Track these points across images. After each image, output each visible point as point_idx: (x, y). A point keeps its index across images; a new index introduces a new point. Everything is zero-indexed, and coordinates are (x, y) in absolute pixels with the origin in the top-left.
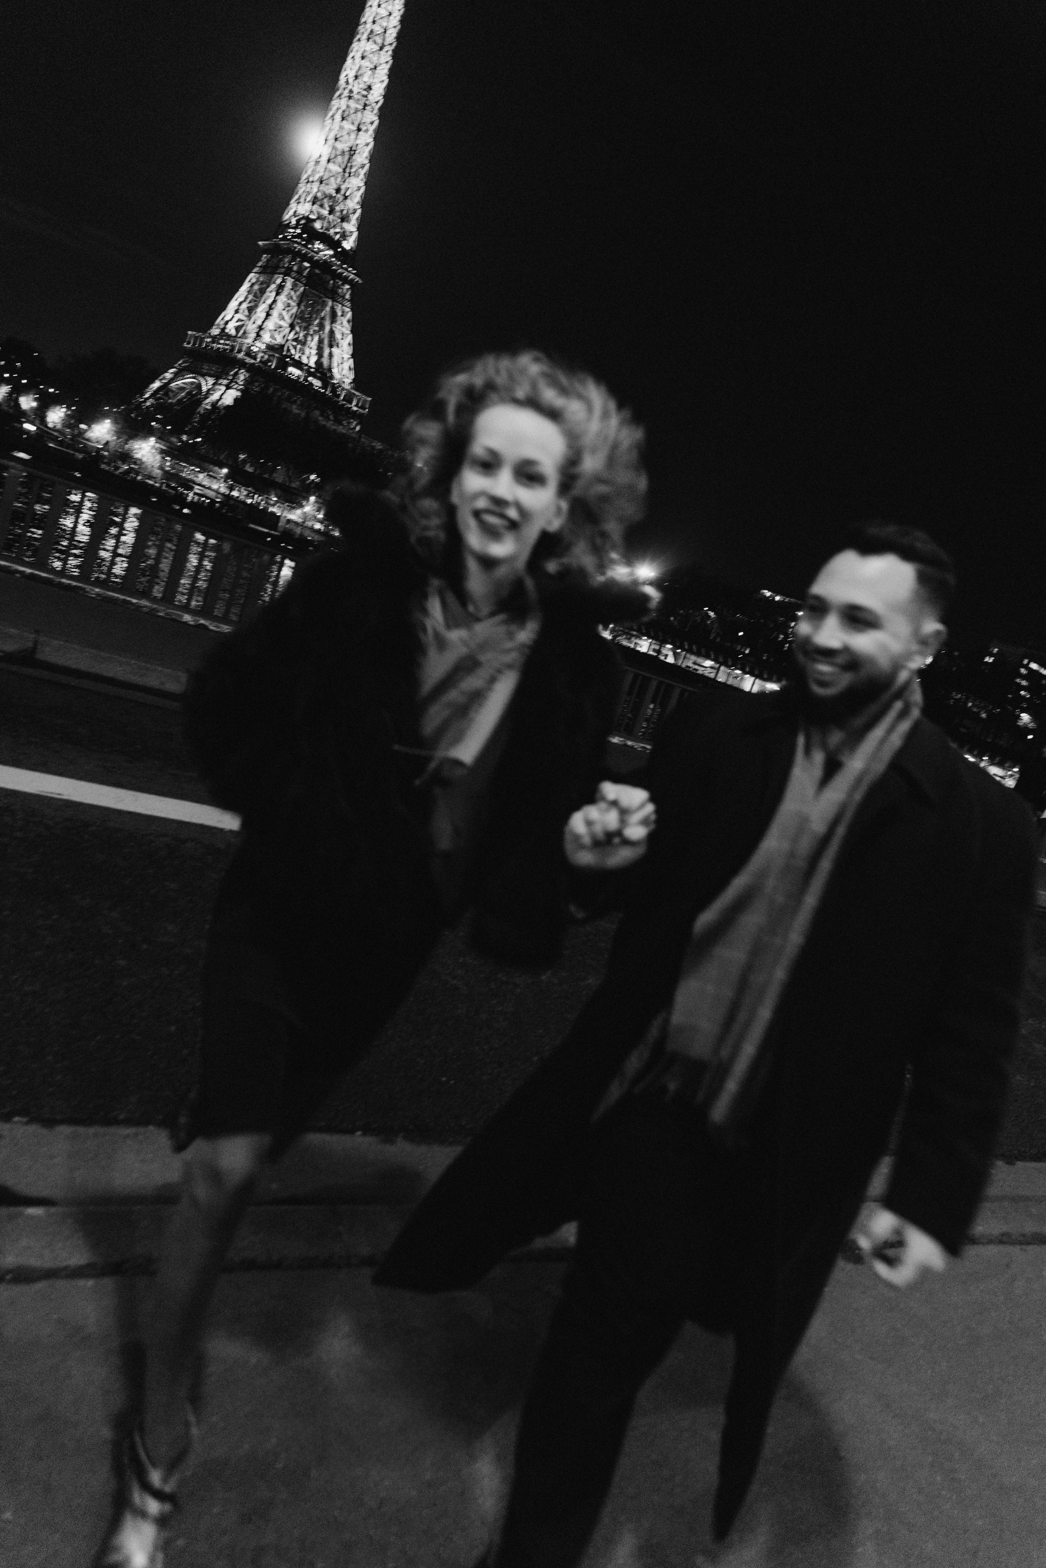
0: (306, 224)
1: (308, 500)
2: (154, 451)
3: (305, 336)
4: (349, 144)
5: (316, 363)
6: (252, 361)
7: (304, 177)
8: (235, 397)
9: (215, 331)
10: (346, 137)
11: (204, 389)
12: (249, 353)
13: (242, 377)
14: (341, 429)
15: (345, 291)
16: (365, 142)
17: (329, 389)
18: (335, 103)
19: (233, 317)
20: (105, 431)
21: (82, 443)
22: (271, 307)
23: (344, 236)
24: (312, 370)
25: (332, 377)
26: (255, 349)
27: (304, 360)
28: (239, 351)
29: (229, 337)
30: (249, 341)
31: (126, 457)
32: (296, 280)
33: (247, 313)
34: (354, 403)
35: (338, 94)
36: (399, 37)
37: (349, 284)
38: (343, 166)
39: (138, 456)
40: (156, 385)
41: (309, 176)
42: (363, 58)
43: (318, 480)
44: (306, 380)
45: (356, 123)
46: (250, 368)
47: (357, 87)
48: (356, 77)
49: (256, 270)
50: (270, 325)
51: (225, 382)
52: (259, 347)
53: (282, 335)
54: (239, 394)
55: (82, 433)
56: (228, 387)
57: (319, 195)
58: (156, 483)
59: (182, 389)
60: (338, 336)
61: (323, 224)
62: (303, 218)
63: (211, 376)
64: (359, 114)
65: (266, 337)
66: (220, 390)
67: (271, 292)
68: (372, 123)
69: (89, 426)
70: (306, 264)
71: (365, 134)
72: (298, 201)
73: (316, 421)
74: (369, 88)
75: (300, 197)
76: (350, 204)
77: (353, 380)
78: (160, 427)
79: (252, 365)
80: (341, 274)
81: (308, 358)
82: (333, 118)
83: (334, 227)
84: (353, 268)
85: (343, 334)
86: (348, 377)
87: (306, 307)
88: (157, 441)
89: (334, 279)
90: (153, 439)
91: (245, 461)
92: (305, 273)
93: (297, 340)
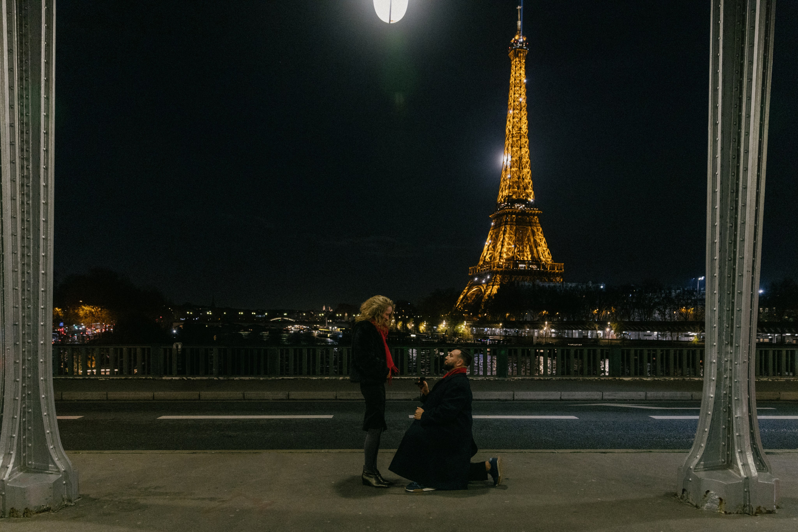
0: (509, 199)
1: (544, 324)
2: (467, 327)
3: (523, 248)
4: (518, 156)
5: (531, 258)
6: (501, 269)
7: (502, 179)
8: (497, 289)
9: (481, 263)
10: (516, 154)
11: (483, 290)
12: (499, 266)
13: (499, 278)
14: (552, 284)
15: (535, 220)
16: (525, 151)
17: (541, 267)
18: (507, 142)
19: (487, 253)
20: (444, 326)
21: (436, 335)
22: (503, 242)
23: (528, 196)
24: (531, 262)
25: (541, 261)
27: (526, 259)
28: (494, 268)
29: (488, 263)
30: (497, 261)
31: (456, 334)
32: (511, 225)
33: (492, 249)
34: (556, 269)
35: (507, 138)
36: (527, 102)
37: (536, 216)
38: (518, 167)
39: (461, 332)
40: (461, 297)
41: (504, 178)
43: (547, 313)
44: (529, 267)
45: (519, 146)
46: (501, 273)
47: (515, 131)
48: (513, 127)
49: (492, 228)
50: (505, 250)
51: (491, 283)
52: (502, 262)
53: (511, 252)
54: (499, 286)
55: (435, 331)
56: (493, 285)
57: (511, 184)
58: (471, 341)
59: (472, 294)
60: (539, 241)
61: (516, 195)
62: (507, 196)
64: (519, 142)
65: (505, 256)
66: (490, 288)
67: (501, 235)
68: (526, 142)
69: (437, 327)
70: (514, 216)
71: (524, 149)
72: (502, 191)
73: (538, 286)
74: (521, 128)
75: (503, 189)
76: (526, 181)
77: (552, 258)
78: (467, 315)
79: (501, 271)
80: (531, 213)
81: (527, 257)
82: (508, 149)
83: (522, 194)
84: (536, 208)
85: (540, 239)
86: (549, 258)
87: (519, 235)
88: (467, 323)
89: (528, 217)
90: (465, 322)
91: (509, 316)
92: (514, 220)
93: (519, 251)
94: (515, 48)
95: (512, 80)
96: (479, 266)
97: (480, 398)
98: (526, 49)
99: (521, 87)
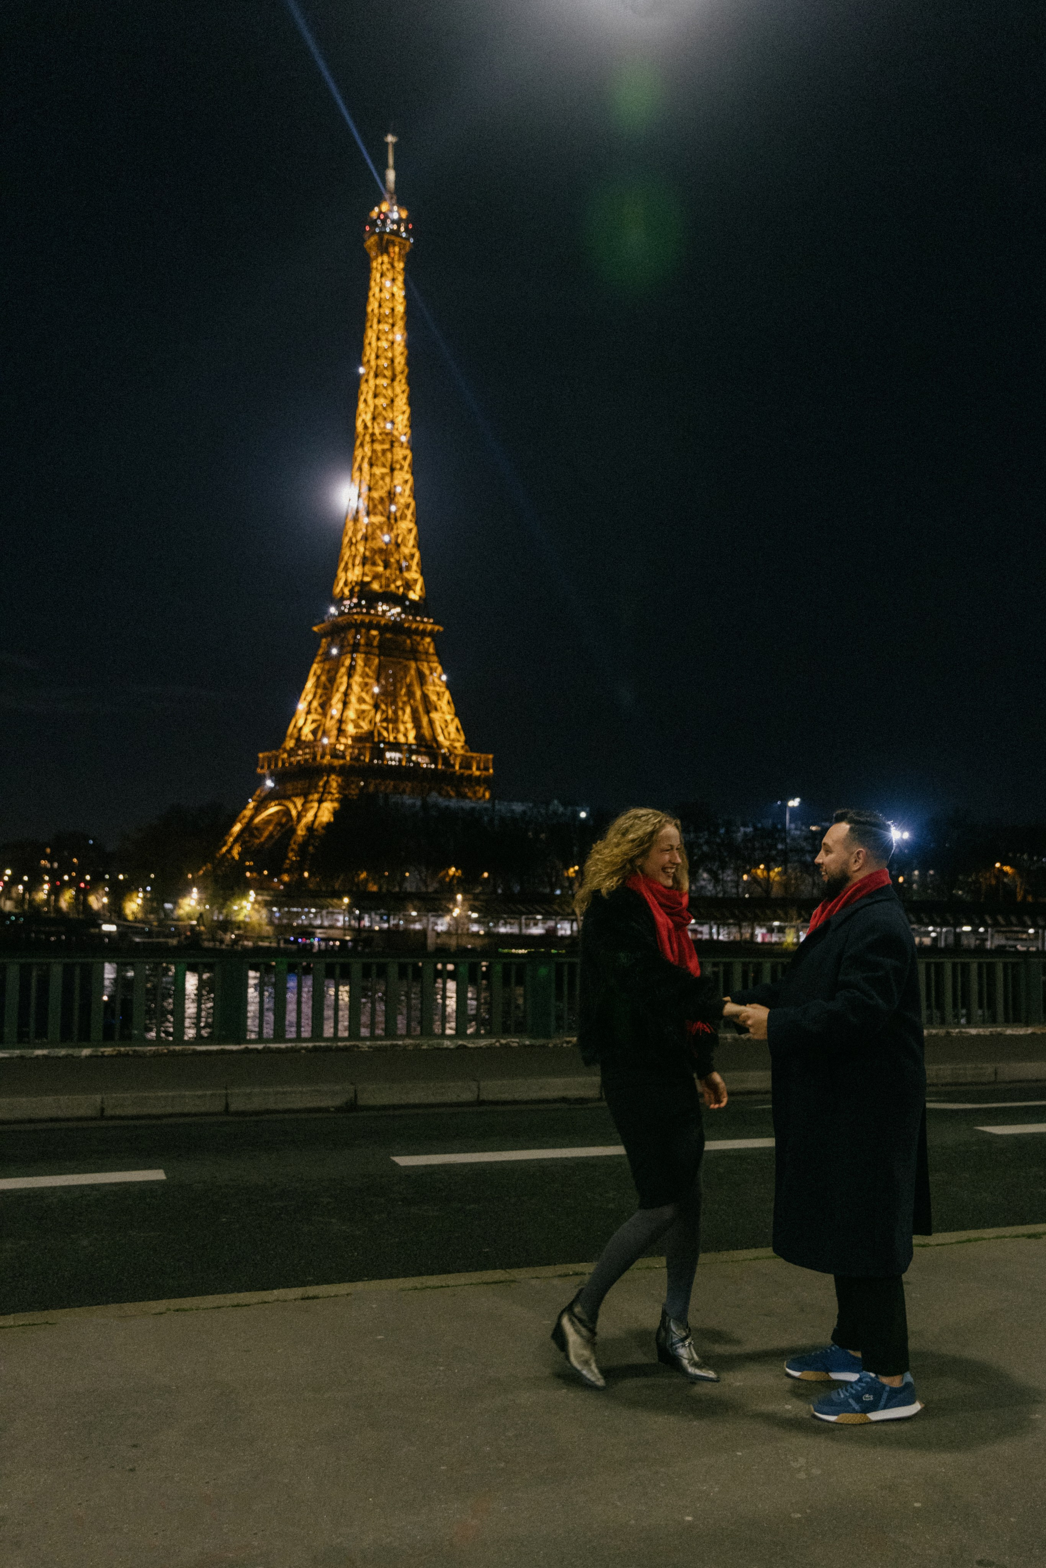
0: (362, 590)
1: (454, 901)
2: (256, 906)
3: (395, 712)
4: (386, 489)
5: (416, 738)
6: (341, 762)
7: (346, 540)
8: (331, 810)
9: (290, 744)
10: (381, 482)
11: (294, 813)
12: (335, 754)
13: (334, 784)
14: (467, 804)
15: (426, 645)
16: (403, 479)
17: (440, 762)
18: (359, 453)
19: (306, 720)
20: (193, 903)
21: (172, 926)
22: (346, 694)
23: (408, 586)
24: (414, 747)
25: (440, 746)
26: (340, 747)
27: (402, 739)
28: (322, 757)
29: (307, 744)
30: (332, 740)
31: (227, 924)
32: (366, 653)
33: (320, 710)
34: (474, 768)
35: (358, 442)
36: (410, 362)
37: (428, 636)
38: (386, 513)
39: (241, 918)
40: (237, 828)
41: (351, 539)
42: (375, 396)
43: (459, 873)
44: (409, 760)
45: (388, 465)
46: (342, 771)
47: (378, 428)
48: (374, 419)
49: (318, 659)
50: (351, 714)
51: (316, 796)
52: (343, 744)
53: (367, 720)
54: (336, 805)
55: (168, 914)
56: (320, 801)
57: (368, 554)
58: (270, 943)
59: (267, 822)
60: (434, 698)
61: (381, 582)
62: (357, 583)
63: (297, 795)
64: (389, 455)
65: (350, 729)
66: (312, 807)
67: (341, 677)
68: (405, 458)
69: (176, 904)
70: (374, 633)
71: (400, 472)
72: (346, 569)
73: (436, 805)
74: (392, 423)
75: (347, 564)
76: (406, 551)
77: (466, 742)
78: (255, 875)
79: (342, 767)
80: (417, 629)
81: (405, 735)
82: (360, 469)
83: (394, 581)
84: (429, 617)
85: (438, 694)
86: (459, 741)
87: (387, 680)
88: (257, 894)
89: (410, 637)
90: (252, 893)
91: (366, 881)
92: (375, 643)
93: (386, 720)
94: (382, 233)
95: (373, 305)
96: (285, 751)
97: (517, 1096)
98: (407, 239)
99: (393, 325)
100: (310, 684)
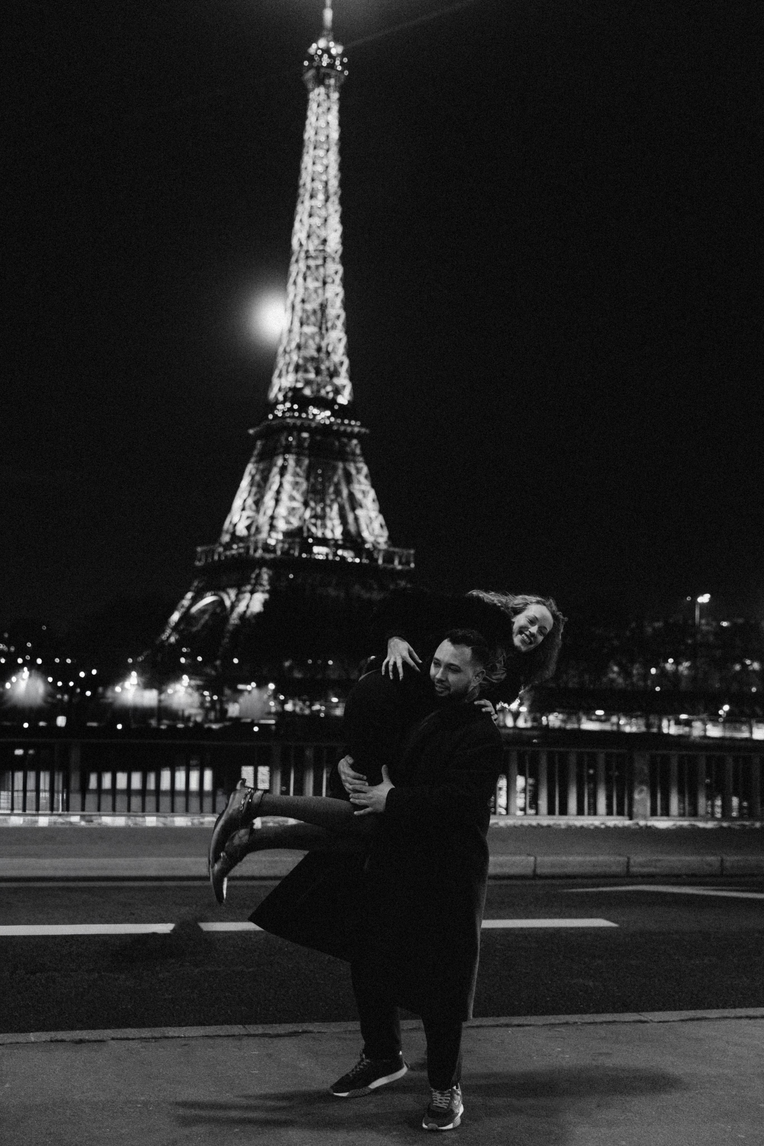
0: (295, 395)
2: (190, 690)
3: (323, 509)
4: (319, 301)
5: (343, 534)
6: (272, 556)
7: (281, 350)
8: (263, 601)
9: (226, 538)
10: (314, 295)
11: (228, 603)
12: (267, 548)
13: (265, 577)
15: (353, 446)
16: (335, 292)
17: (364, 556)
18: (294, 269)
19: (241, 516)
22: (278, 492)
23: (337, 391)
24: (340, 542)
25: (364, 541)
26: (272, 542)
27: (329, 535)
28: (255, 551)
29: (241, 539)
30: (264, 535)
32: (299, 454)
33: (254, 507)
34: (396, 562)
35: (293, 259)
36: (343, 184)
37: (355, 438)
38: (318, 324)
40: (175, 617)
41: (285, 348)
42: (310, 216)
44: (335, 554)
45: (321, 279)
46: (273, 564)
47: (312, 246)
48: (309, 236)
49: (253, 459)
50: (282, 511)
51: (249, 588)
52: (274, 539)
53: (297, 516)
54: (266, 596)
56: (252, 592)
57: (301, 362)
59: (203, 611)
60: (359, 496)
61: (312, 388)
62: (290, 389)
63: (232, 586)
64: (321, 270)
65: (281, 525)
66: (245, 598)
67: (274, 476)
68: (336, 273)
70: (305, 435)
71: (332, 285)
72: (280, 376)
73: (358, 598)
74: (324, 241)
75: (281, 371)
76: (336, 358)
77: (389, 538)
78: (190, 661)
79: (273, 560)
80: (345, 431)
81: (332, 531)
82: (295, 283)
83: (325, 387)
84: (356, 420)
85: (364, 492)
86: (382, 536)
87: (316, 479)
88: (190, 679)
89: (338, 439)
90: (185, 677)
91: (291, 668)
92: (306, 444)
93: (315, 516)
94: (320, 67)
95: (309, 134)
96: (221, 545)
98: (342, 72)
99: (328, 151)
100: (245, 483)
